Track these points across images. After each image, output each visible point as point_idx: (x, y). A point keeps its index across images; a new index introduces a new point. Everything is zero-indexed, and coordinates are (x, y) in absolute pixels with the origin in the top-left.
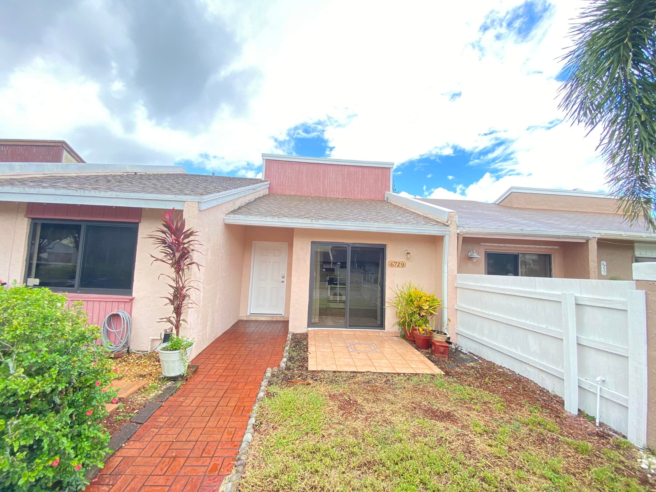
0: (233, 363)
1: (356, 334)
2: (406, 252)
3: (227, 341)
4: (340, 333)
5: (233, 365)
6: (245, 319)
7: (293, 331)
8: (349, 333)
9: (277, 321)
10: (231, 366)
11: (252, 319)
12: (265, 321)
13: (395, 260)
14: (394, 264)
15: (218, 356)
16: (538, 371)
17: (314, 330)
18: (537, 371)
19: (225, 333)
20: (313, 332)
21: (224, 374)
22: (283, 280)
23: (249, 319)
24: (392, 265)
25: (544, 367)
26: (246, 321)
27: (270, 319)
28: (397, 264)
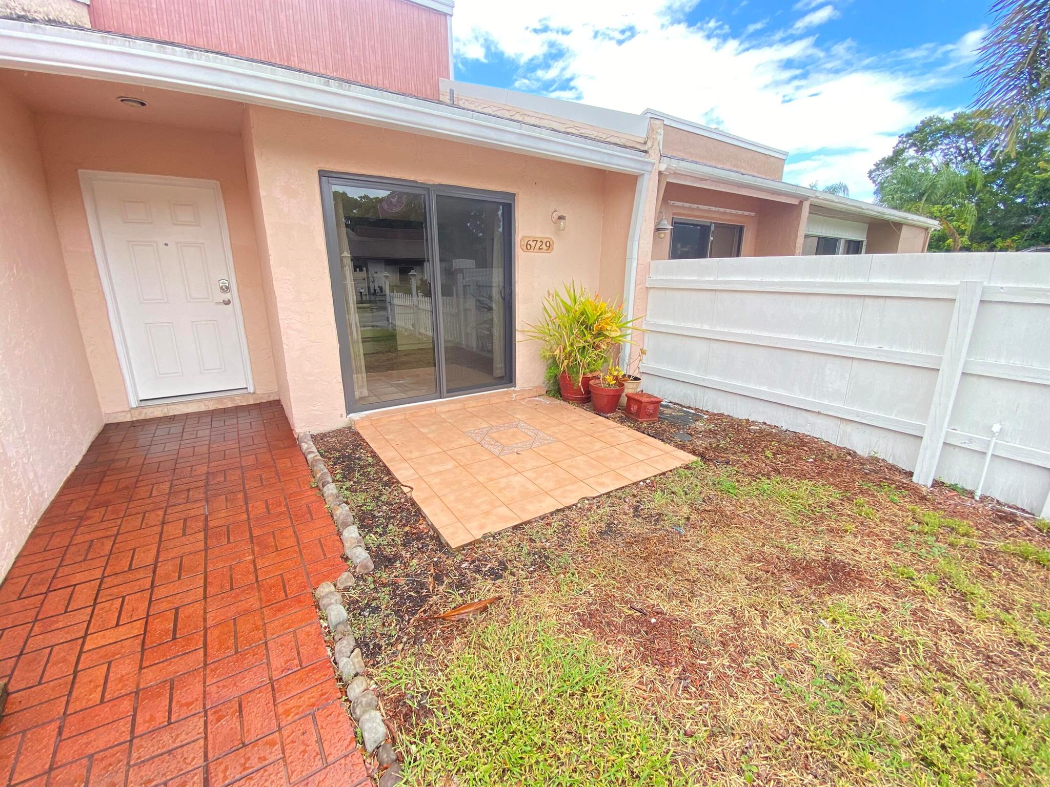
0: (164, 606)
1: (466, 406)
2: (555, 215)
3: (97, 515)
4: (433, 411)
5: (171, 615)
6: (128, 418)
7: (307, 429)
8: (451, 407)
9: (237, 408)
10: (162, 626)
11: (152, 416)
12: (199, 415)
13: (534, 235)
14: (533, 244)
15: (84, 596)
16: (838, 422)
17: (367, 416)
18: (832, 423)
19: (71, 484)
20: (367, 423)
21: (151, 677)
22: (227, 296)
23: (142, 417)
24: (528, 247)
25: (858, 416)
26: (134, 424)
27: (212, 406)
28: (539, 244)
